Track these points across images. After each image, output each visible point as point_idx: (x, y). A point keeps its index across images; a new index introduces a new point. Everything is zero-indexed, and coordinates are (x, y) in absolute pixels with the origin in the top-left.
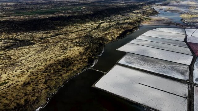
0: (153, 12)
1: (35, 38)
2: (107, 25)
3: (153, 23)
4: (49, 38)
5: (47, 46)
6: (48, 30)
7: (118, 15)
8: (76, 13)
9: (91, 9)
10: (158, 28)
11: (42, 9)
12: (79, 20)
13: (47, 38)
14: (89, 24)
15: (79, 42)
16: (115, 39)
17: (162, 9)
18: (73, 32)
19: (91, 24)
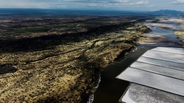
0: (146, 29)
1: (20, 61)
2: (102, 44)
3: (150, 41)
4: (37, 62)
5: (31, 74)
6: (38, 51)
7: (112, 32)
8: (69, 30)
9: (85, 27)
10: (157, 47)
11: (36, 26)
12: (73, 38)
13: (34, 61)
14: (83, 43)
15: (71, 67)
16: (112, 61)
17: (154, 27)
18: (65, 53)
19: (85, 43)
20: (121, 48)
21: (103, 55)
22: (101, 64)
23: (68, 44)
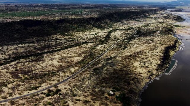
7: (132, 20)
19: (94, 33)
20: (160, 43)
21: (130, 56)
22: (133, 80)
23: (66, 34)
